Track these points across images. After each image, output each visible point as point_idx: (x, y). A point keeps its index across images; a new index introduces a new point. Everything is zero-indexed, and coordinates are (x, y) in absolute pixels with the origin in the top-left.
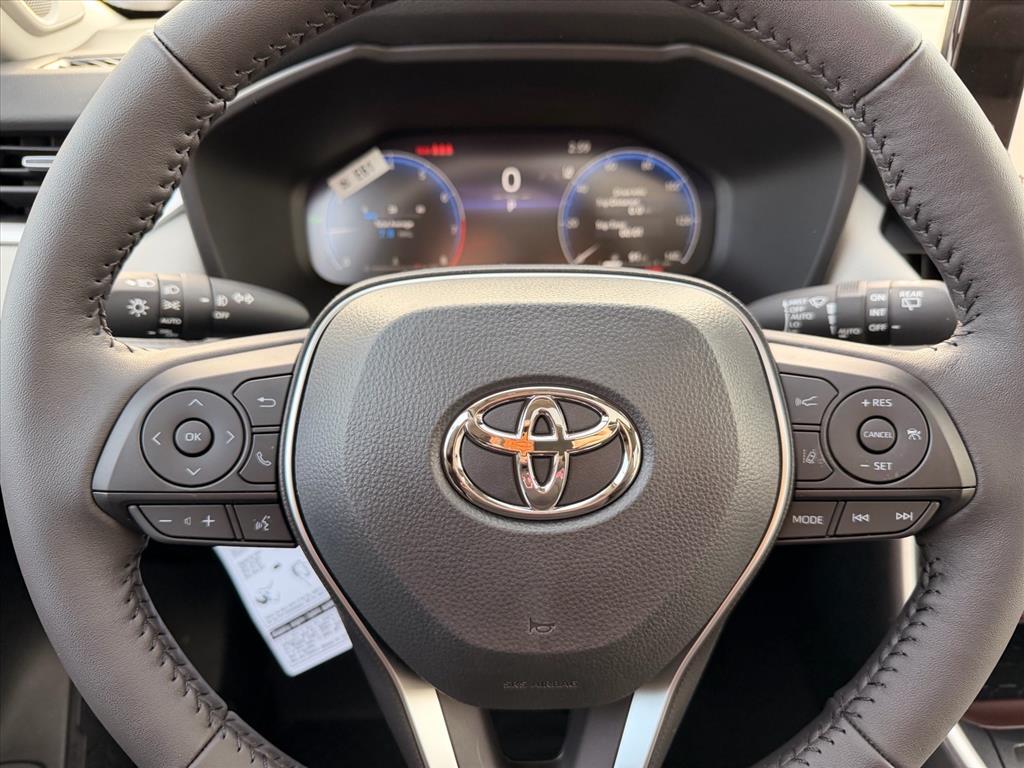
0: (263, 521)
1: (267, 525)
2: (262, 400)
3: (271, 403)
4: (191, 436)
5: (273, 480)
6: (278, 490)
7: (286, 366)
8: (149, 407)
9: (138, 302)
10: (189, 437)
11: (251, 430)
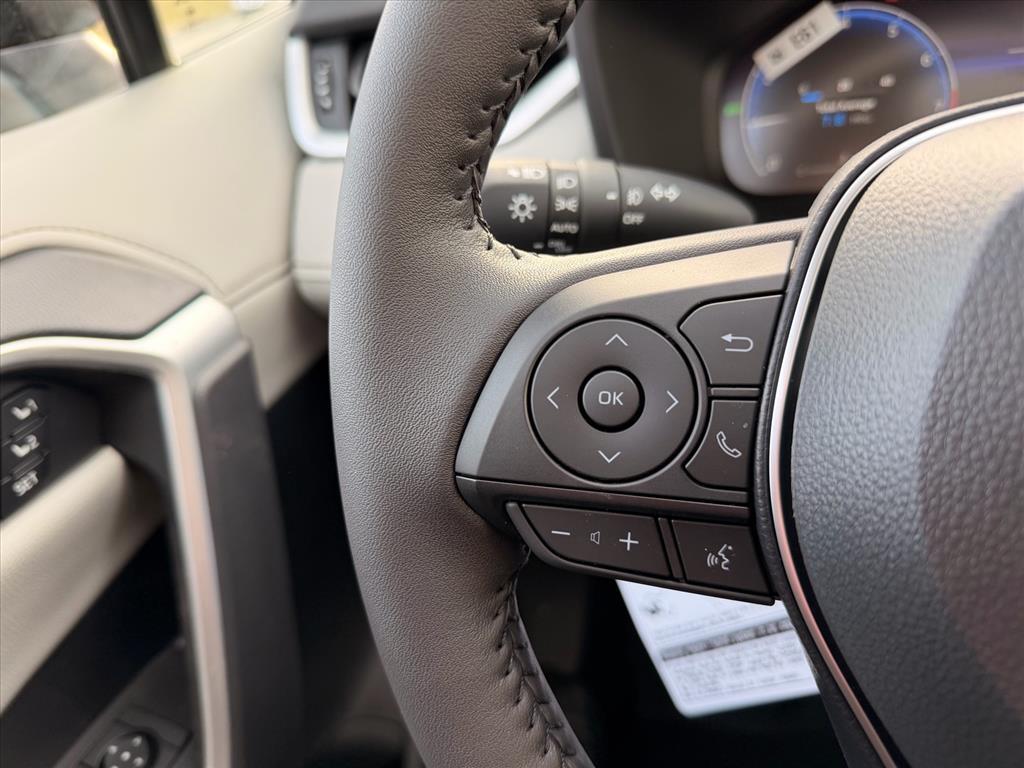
0: (719, 554)
1: (727, 560)
2: (728, 338)
3: (746, 344)
4: (607, 394)
5: (743, 483)
6: (751, 502)
7: (774, 278)
8: (543, 344)
9: (522, 199)
10: (605, 398)
11: (708, 392)
